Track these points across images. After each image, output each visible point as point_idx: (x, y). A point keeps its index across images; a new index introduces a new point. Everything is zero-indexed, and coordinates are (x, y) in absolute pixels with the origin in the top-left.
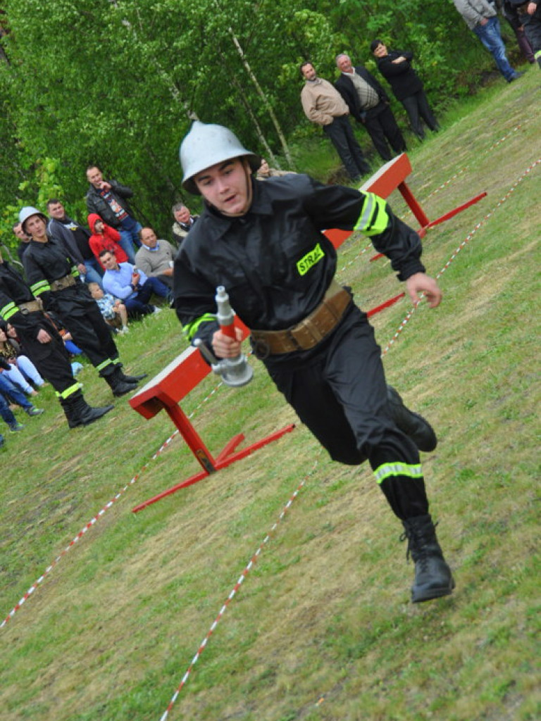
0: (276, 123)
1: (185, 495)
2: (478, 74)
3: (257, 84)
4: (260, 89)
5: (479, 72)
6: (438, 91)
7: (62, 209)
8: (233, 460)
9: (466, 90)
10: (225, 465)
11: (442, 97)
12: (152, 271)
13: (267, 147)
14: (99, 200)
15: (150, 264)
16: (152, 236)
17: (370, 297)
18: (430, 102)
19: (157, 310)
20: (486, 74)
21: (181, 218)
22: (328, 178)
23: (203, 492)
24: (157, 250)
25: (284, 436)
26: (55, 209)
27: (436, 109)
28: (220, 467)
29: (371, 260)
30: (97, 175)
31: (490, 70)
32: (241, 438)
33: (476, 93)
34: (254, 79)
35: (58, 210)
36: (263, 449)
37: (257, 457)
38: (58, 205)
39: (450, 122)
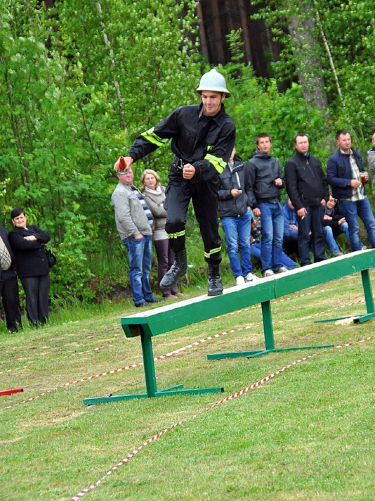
2: (111, 285)
5: (113, 283)
6: (64, 285)
9: (92, 295)
11: (64, 292)
18: (51, 292)
20: (119, 288)
27: (55, 301)
31: (125, 286)
33: (100, 303)
39: (60, 320)
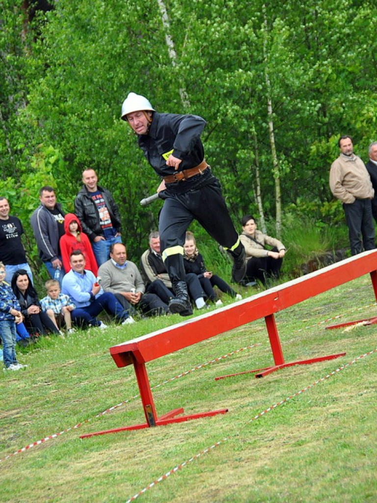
0: (278, 189)
1: (127, 435)
3: (274, 146)
4: (274, 152)
7: (54, 198)
8: (172, 422)
10: (164, 423)
12: (111, 286)
13: (261, 209)
14: (90, 203)
15: (111, 279)
16: (123, 253)
17: (316, 351)
19: (103, 326)
21: (155, 245)
22: (310, 259)
23: (143, 435)
24: (122, 268)
25: (217, 415)
26: (48, 197)
28: (160, 424)
29: (326, 328)
30: (93, 177)
32: (181, 411)
34: (273, 140)
35: (51, 199)
36: (198, 420)
37: (192, 423)
38: (52, 193)
